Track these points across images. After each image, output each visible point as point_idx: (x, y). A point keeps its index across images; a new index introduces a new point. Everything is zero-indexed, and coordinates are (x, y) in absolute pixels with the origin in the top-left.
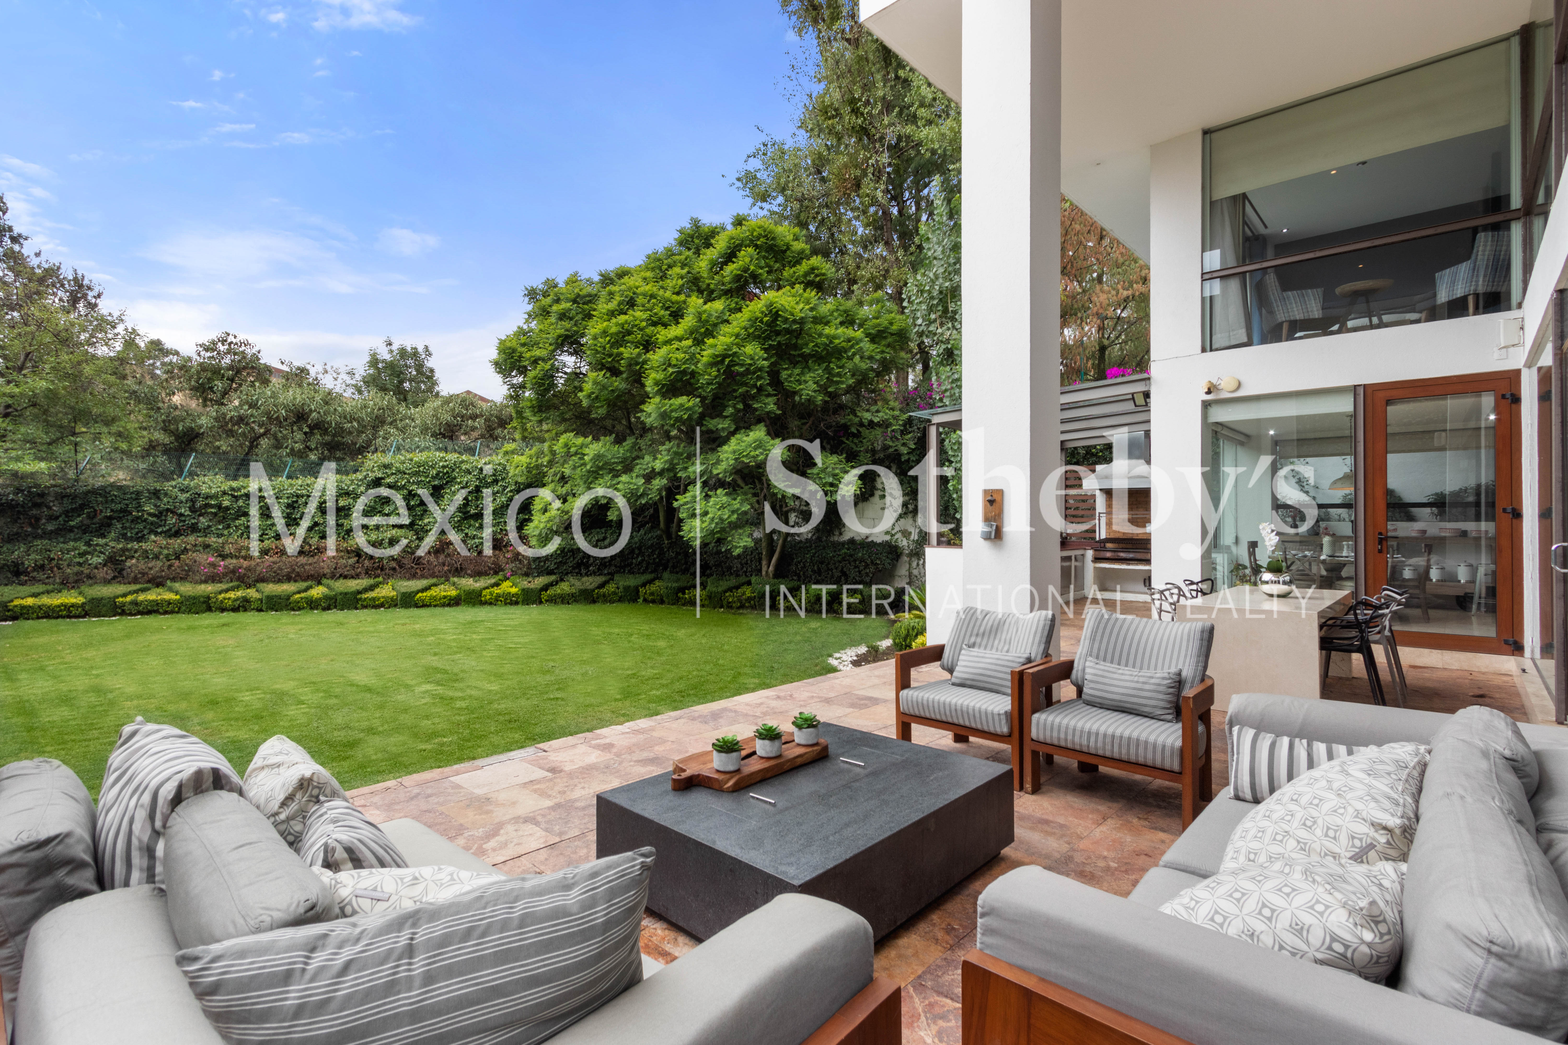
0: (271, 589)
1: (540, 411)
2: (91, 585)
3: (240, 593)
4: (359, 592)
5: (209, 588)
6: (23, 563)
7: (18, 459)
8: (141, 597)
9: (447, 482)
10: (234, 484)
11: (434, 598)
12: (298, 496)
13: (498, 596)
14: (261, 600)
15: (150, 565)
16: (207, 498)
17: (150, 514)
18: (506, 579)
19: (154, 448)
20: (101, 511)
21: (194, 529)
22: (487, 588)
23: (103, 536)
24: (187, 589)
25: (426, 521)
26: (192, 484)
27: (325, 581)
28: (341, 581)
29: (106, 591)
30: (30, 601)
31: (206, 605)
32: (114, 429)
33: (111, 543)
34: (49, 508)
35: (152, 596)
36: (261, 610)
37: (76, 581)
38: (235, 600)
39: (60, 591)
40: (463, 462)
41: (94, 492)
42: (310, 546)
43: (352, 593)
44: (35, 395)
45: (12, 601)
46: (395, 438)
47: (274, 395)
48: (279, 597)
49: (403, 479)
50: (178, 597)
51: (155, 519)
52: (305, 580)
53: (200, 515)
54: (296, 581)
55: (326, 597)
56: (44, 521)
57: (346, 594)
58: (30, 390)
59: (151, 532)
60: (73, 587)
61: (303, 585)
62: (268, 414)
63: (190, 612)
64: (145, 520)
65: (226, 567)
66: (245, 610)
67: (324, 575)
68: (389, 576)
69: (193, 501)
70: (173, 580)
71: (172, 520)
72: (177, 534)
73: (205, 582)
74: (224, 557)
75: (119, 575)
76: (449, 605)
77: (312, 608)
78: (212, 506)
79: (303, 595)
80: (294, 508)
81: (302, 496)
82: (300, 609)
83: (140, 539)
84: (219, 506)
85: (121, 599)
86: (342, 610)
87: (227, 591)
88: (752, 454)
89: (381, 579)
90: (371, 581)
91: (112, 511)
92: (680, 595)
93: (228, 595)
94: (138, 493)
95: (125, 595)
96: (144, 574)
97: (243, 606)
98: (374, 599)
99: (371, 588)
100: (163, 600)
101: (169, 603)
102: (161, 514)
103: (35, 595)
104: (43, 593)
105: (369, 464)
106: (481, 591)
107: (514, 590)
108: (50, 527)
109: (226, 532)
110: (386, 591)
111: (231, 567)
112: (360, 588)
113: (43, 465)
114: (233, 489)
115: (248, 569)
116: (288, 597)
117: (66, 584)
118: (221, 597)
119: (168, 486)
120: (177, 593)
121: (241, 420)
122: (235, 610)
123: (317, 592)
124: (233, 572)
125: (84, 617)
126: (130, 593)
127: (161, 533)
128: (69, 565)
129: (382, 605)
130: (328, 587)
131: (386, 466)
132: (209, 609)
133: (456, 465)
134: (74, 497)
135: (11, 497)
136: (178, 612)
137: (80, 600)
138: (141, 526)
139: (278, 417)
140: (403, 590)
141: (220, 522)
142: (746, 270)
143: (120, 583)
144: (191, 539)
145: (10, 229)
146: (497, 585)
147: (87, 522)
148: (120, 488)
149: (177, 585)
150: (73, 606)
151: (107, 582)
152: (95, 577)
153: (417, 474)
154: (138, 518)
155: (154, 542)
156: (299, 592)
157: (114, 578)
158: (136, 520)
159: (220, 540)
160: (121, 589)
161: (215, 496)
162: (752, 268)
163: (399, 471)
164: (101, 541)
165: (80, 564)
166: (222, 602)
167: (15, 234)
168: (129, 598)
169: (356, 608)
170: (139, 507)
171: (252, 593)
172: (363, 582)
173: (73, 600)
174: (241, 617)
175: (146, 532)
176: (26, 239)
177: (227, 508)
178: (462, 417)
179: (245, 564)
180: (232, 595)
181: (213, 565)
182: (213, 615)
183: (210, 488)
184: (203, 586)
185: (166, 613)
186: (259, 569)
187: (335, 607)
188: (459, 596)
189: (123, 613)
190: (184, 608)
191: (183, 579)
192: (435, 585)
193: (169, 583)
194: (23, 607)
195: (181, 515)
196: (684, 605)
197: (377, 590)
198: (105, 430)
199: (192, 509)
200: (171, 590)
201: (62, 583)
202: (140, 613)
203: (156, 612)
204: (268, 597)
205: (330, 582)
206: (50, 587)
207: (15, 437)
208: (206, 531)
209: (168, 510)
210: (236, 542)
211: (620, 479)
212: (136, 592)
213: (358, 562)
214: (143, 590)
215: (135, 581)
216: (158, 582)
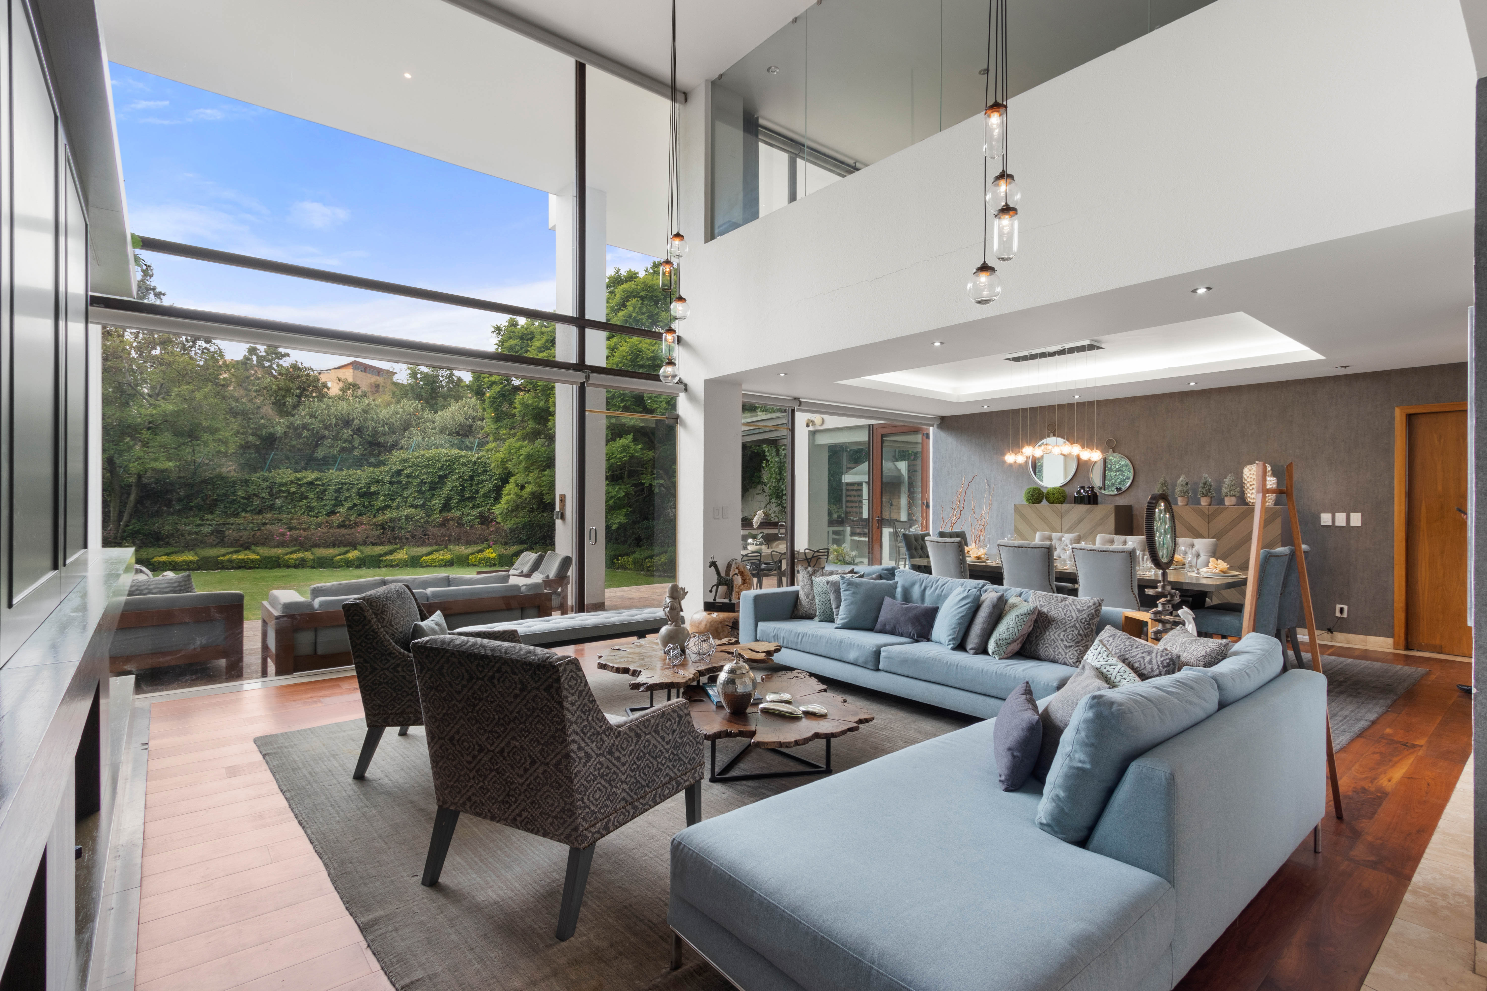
0: (321, 552)
1: (496, 422)
2: (203, 548)
3: (299, 555)
4: (381, 555)
5: (279, 551)
6: (160, 532)
7: (155, 460)
8: (235, 557)
9: (450, 473)
10: (299, 475)
11: (434, 560)
12: (342, 484)
13: (481, 559)
14: (314, 560)
15: (241, 534)
16: (280, 486)
17: (242, 498)
18: (489, 547)
19: (249, 447)
20: (210, 496)
21: (272, 508)
22: (473, 553)
23: (212, 513)
24: (265, 551)
25: (433, 502)
26: (270, 475)
27: (359, 547)
28: (371, 547)
29: (212, 552)
30: (164, 558)
31: (275, 563)
32: (217, 437)
33: (215, 519)
34: (178, 493)
35: (241, 556)
36: (314, 568)
37: (194, 545)
38: (296, 560)
39: (183, 552)
40: (461, 456)
41: (206, 482)
42: (350, 521)
43: (375, 556)
44: (166, 415)
45: (153, 558)
46: (417, 438)
47: (328, 407)
48: (326, 558)
49: (416, 470)
50: (258, 557)
51: (245, 501)
52: (345, 546)
53: (276, 498)
54: (339, 547)
55: (358, 559)
56: (174, 502)
57: (372, 556)
58: (163, 411)
59: (243, 510)
60: (191, 550)
61: (343, 549)
62: (323, 421)
63: (266, 568)
64: (239, 502)
65: (291, 536)
66: (303, 567)
67: (359, 543)
68: (404, 544)
69: (271, 488)
70: (256, 545)
71: (257, 502)
72: (260, 512)
73: (277, 546)
74: (291, 529)
75: (222, 542)
76: (445, 566)
77: (348, 567)
78: (283, 492)
79: (342, 557)
80: (340, 493)
81: (346, 484)
82: (340, 567)
83: (236, 515)
84: (288, 492)
85: (221, 558)
86: (369, 568)
87: (291, 553)
88: (618, 456)
89: (398, 546)
90: (391, 547)
91: (218, 495)
92: (615, 561)
93: (291, 556)
94: (234, 482)
95: (224, 555)
96: (237, 541)
97: (301, 564)
98: (391, 560)
99: (391, 552)
100: (248, 559)
101: (252, 561)
102: (248, 498)
103: (168, 554)
104: (172, 553)
105: (393, 459)
106: (468, 556)
107: (493, 555)
108: (178, 507)
109: (293, 511)
110: (401, 555)
111: (295, 536)
112: (382, 552)
113: (171, 464)
114: (298, 479)
115: (306, 538)
116: (332, 558)
117: (189, 547)
118: (287, 557)
119: (254, 477)
120: (258, 554)
121: (305, 427)
122: (295, 567)
123: (353, 555)
124: (296, 539)
125: (197, 570)
126: (228, 554)
127: (249, 511)
128: (189, 534)
129: (397, 565)
130: (360, 551)
131: (405, 461)
132: (279, 566)
133: (457, 459)
134: (192, 486)
135: (153, 485)
136: (258, 568)
137: (195, 558)
138: (236, 506)
139: (330, 424)
140: (412, 554)
141: (289, 504)
142: (630, 316)
143: (222, 546)
144: (269, 515)
145: (154, 289)
146: (481, 551)
147: (201, 503)
148: (223, 478)
149: (258, 549)
150: (191, 562)
151: (213, 546)
152: (205, 542)
153: (428, 466)
154: (235, 500)
155: (244, 518)
156: (340, 555)
157: (219, 543)
158: (233, 502)
159: (289, 516)
160: (222, 551)
161: (285, 484)
162: (634, 315)
163: (414, 464)
164: (210, 517)
165: (196, 533)
166: (287, 561)
167: (157, 290)
168: (227, 557)
169: (379, 567)
170: (234, 493)
171: (308, 555)
172: (387, 548)
173: (191, 558)
174: (299, 572)
175: (240, 510)
176: (164, 295)
177: (294, 493)
178: (474, 418)
179: (305, 534)
180: (294, 556)
181: (283, 535)
182: (281, 570)
183: (282, 478)
184: (276, 549)
185: (250, 568)
186: (313, 537)
187: (365, 566)
188: (452, 559)
189: (223, 568)
190: (261, 565)
191: (263, 545)
192: (437, 551)
193: (253, 547)
194: (160, 562)
195: (263, 498)
196: (618, 569)
197: (395, 554)
198: (211, 437)
199: (271, 494)
200: (254, 552)
201: (185, 547)
202: (233, 568)
203: (244, 567)
204: (318, 558)
205: (363, 548)
206: (177, 549)
207: (154, 445)
208: (280, 510)
209: (254, 495)
210: (298, 519)
211: (545, 473)
212: (231, 553)
213: (383, 533)
214: (237, 552)
215: (231, 545)
216: (246, 546)
